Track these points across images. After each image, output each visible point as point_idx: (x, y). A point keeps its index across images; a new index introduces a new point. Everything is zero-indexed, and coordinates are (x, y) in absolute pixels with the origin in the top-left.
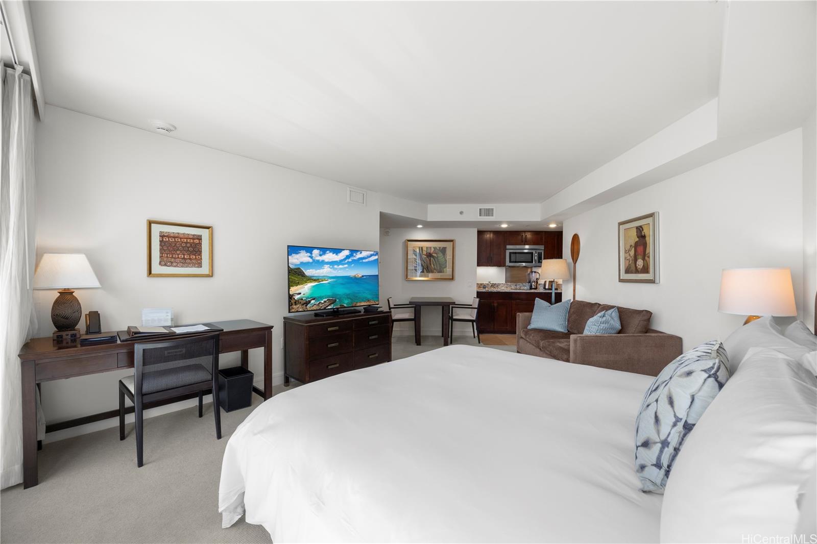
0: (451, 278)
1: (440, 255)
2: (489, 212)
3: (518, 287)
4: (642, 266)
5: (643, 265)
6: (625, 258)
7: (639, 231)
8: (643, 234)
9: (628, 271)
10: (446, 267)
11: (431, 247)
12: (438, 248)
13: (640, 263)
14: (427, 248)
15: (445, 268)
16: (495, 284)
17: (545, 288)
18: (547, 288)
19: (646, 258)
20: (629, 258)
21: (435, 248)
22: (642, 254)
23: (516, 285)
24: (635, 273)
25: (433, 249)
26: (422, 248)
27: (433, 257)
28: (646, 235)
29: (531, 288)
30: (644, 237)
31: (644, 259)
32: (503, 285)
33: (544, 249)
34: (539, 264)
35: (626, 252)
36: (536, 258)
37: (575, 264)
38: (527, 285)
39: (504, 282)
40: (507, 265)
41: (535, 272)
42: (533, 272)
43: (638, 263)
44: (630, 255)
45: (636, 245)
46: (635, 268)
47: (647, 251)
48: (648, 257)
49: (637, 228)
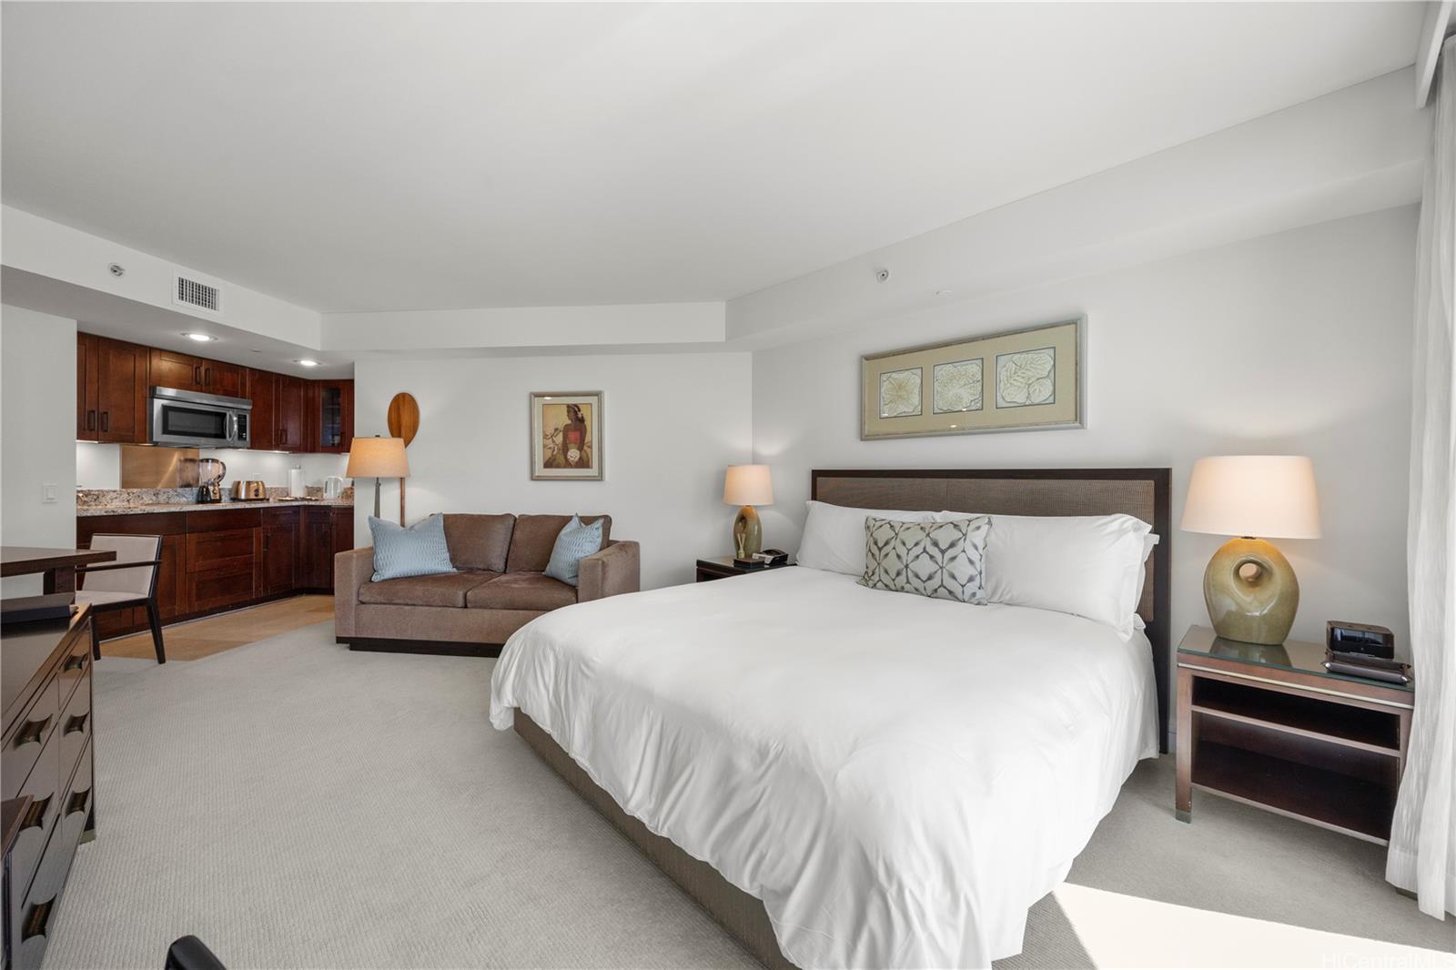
2: (203, 296)
3: (162, 498)
4: (577, 459)
5: (580, 458)
6: (545, 446)
7: (572, 411)
8: (580, 415)
9: (548, 464)
13: (574, 454)
16: (91, 493)
17: (235, 499)
18: (243, 496)
19: (585, 448)
20: (552, 446)
22: (578, 442)
24: (565, 467)
28: (585, 418)
29: (202, 501)
30: (582, 420)
31: (581, 449)
32: (115, 495)
33: (252, 410)
34: (240, 443)
35: (545, 436)
36: (236, 426)
37: (406, 446)
38: (191, 494)
39: (113, 489)
40: (153, 442)
41: (214, 461)
42: (207, 460)
43: (569, 453)
44: (553, 441)
45: (567, 429)
46: (564, 461)
47: (587, 439)
48: (589, 447)
49: (568, 406)
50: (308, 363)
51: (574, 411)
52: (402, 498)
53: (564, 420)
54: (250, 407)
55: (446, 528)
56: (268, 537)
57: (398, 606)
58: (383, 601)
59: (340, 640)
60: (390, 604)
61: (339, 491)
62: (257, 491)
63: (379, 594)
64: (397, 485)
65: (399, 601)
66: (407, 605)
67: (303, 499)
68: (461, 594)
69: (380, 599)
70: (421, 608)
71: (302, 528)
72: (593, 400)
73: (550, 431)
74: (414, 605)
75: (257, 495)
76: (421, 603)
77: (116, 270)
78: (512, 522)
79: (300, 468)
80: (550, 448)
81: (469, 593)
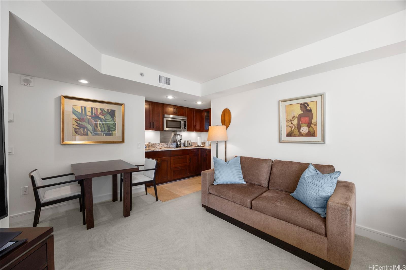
0: (121, 140)
1: (109, 117)
2: (166, 81)
3: (168, 146)
4: (307, 132)
5: (309, 131)
6: (287, 126)
7: (303, 107)
8: (308, 108)
9: (289, 135)
10: (115, 130)
11: (97, 109)
12: (106, 110)
13: (304, 129)
14: (92, 108)
15: (113, 131)
16: (153, 144)
17: (185, 146)
18: (186, 145)
19: (312, 126)
20: (291, 125)
21: (102, 110)
22: (308, 123)
23: (167, 145)
24: (299, 136)
25: (99, 111)
26: (85, 108)
27: (100, 119)
28: (312, 109)
29: (177, 147)
30: (310, 111)
31: (309, 126)
32: (158, 145)
33: (187, 120)
34: (184, 130)
35: (287, 121)
36: (183, 125)
37: (227, 129)
38: (174, 145)
39: (158, 143)
40: (164, 130)
41: (180, 135)
42: (178, 135)
43: (301, 129)
44: (292, 123)
45: (300, 117)
46: (298, 133)
47: (314, 121)
48: (315, 125)
49: (301, 104)
50: (199, 103)
51: (304, 106)
52: (226, 148)
53: (298, 111)
54: (186, 119)
55: (241, 163)
56: (190, 158)
57: (222, 199)
58: (217, 195)
59: (203, 206)
60: (219, 197)
61: (209, 144)
62: (189, 143)
63: (216, 191)
64: (224, 143)
65: (223, 197)
66: (226, 199)
67: (200, 146)
68: (249, 201)
69: (216, 194)
70: (231, 202)
71: (199, 155)
72: (319, 99)
73: (290, 118)
74: (228, 200)
75: (189, 145)
76: (231, 200)
77: (142, 75)
78: (271, 163)
79: (200, 136)
80: (290, 127)
81: (253, 202)
